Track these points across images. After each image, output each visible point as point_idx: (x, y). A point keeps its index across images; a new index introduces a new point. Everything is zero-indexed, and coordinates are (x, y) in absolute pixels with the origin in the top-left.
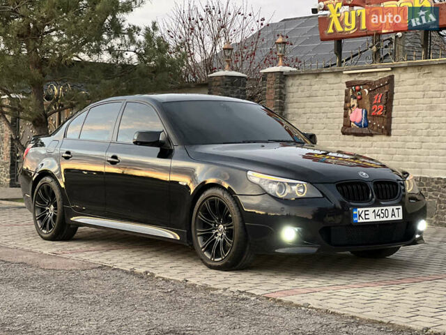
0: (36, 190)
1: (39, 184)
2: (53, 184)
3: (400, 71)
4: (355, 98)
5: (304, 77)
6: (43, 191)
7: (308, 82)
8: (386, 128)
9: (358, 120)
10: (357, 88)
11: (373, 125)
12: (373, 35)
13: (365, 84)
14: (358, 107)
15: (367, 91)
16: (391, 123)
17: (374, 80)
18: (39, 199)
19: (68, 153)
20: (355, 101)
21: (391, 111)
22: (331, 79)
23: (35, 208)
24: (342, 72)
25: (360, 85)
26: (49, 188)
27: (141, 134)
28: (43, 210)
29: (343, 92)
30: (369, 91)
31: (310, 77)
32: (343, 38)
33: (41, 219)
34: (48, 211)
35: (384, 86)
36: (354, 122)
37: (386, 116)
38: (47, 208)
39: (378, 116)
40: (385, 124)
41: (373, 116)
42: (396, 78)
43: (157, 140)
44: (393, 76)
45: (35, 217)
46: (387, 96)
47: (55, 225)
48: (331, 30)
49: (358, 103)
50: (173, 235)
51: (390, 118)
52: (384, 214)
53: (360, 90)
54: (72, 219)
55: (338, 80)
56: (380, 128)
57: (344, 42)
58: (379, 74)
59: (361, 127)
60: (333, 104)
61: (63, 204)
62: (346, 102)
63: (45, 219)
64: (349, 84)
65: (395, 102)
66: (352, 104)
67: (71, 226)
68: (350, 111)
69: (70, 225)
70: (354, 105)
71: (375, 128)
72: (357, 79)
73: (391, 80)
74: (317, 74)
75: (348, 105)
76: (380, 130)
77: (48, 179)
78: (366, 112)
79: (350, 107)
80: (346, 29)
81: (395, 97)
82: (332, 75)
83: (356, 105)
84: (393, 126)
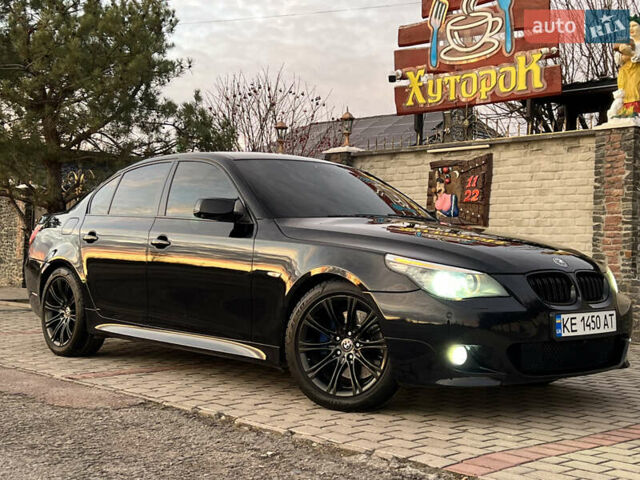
0: (46, 286)
1: (51, 277)
2: (70, 278)
3: (500, 148)
4: (442, 182)
5: (377, 158)
6: (55, 287)
7: (381, 164)
8: (482, 216)
9: (446, 207)
10: (445, 169)
11: (466, 214)
12: (464, 107)
13: (455, 164)
14: (446, 192)
15: (458, 174)
16: (488, 210)
17: (467, 160)
18: (49, 298)
19: (93, 234)
20: (443, 185)
21: (488, 196)
22: (411, 160)
23: (45, 311)
24: (425, 151)
25: (448, 166)
26: (64, 283)
27: (206, 202)
28: (55, 313)
29: (426, 175)
30: (461, 173)
31: (383, 158)
32: (426, 112)
33: (53, 326)
34: (62, 314)
35: (480, 166)
36: (441, 211)
37: (482, 202)
38: (62, 311)
39: (473, 203)
40: (482, 212)
41: (467, 202)
42: (495, 156)
43: (229, 211)
44: (491, 154)
45: (44, 323)
46: (484, 178)
47: (71, 335)
48: (410, 103)
49: (445, 187)
50: (256, 352)
51: (487, 206)
52: (596, 324)
53: (448, 172)
54: (97, 327)
55: (420, 161)
56: (474, 217)
57: (426, 115)
58: (473, 153)
59: (449, 216)
60: (413, 189)
61: (84, 306)
62: (430, 186)
63: (58, 327)
64: (434, 166)
65: (494, 186)
66: (438, 189)
67: (95, 337)
68: (435, 197)
69: (93, 336)
70: (440, 191)
71: (468, 218)
72: (444, 159)
73: (489, 160)
74: (393, 154)
75: (433, 190)
76: (474, 220)
77: (63, 271)
78: (456, 197)
79: (436, 193)
80: (430, 101)
81: (493, 180)
82: (412, 155)
83: (443, 190)
84: (491, 215)
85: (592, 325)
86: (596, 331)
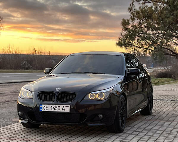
85: (56, 109)
86: (58, 111)
